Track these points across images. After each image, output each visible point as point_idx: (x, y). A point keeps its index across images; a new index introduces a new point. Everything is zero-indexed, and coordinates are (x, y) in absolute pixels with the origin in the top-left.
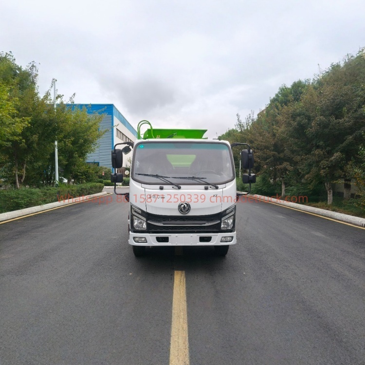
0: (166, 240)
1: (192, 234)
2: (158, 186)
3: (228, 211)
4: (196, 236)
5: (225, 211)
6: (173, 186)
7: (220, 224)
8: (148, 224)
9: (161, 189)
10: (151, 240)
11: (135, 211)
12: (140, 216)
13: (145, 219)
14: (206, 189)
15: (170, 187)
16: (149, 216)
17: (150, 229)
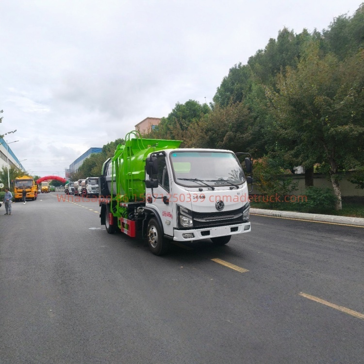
0: (208, 233)
1: (225, 227)
2: (198, 189)
3: (246, 206)
4: (229, 227)
5: (245, 206)
6: (209, 188)
7: (242, 217)
8: (194, 221)
9: (201, 190)
10: (198, 235)
11: (183, 211)
12: (187, 215)
13: (191, 217)
14: (231, 189)
15: (206, 188)
16: (193, 214)
17: (196, 226)
